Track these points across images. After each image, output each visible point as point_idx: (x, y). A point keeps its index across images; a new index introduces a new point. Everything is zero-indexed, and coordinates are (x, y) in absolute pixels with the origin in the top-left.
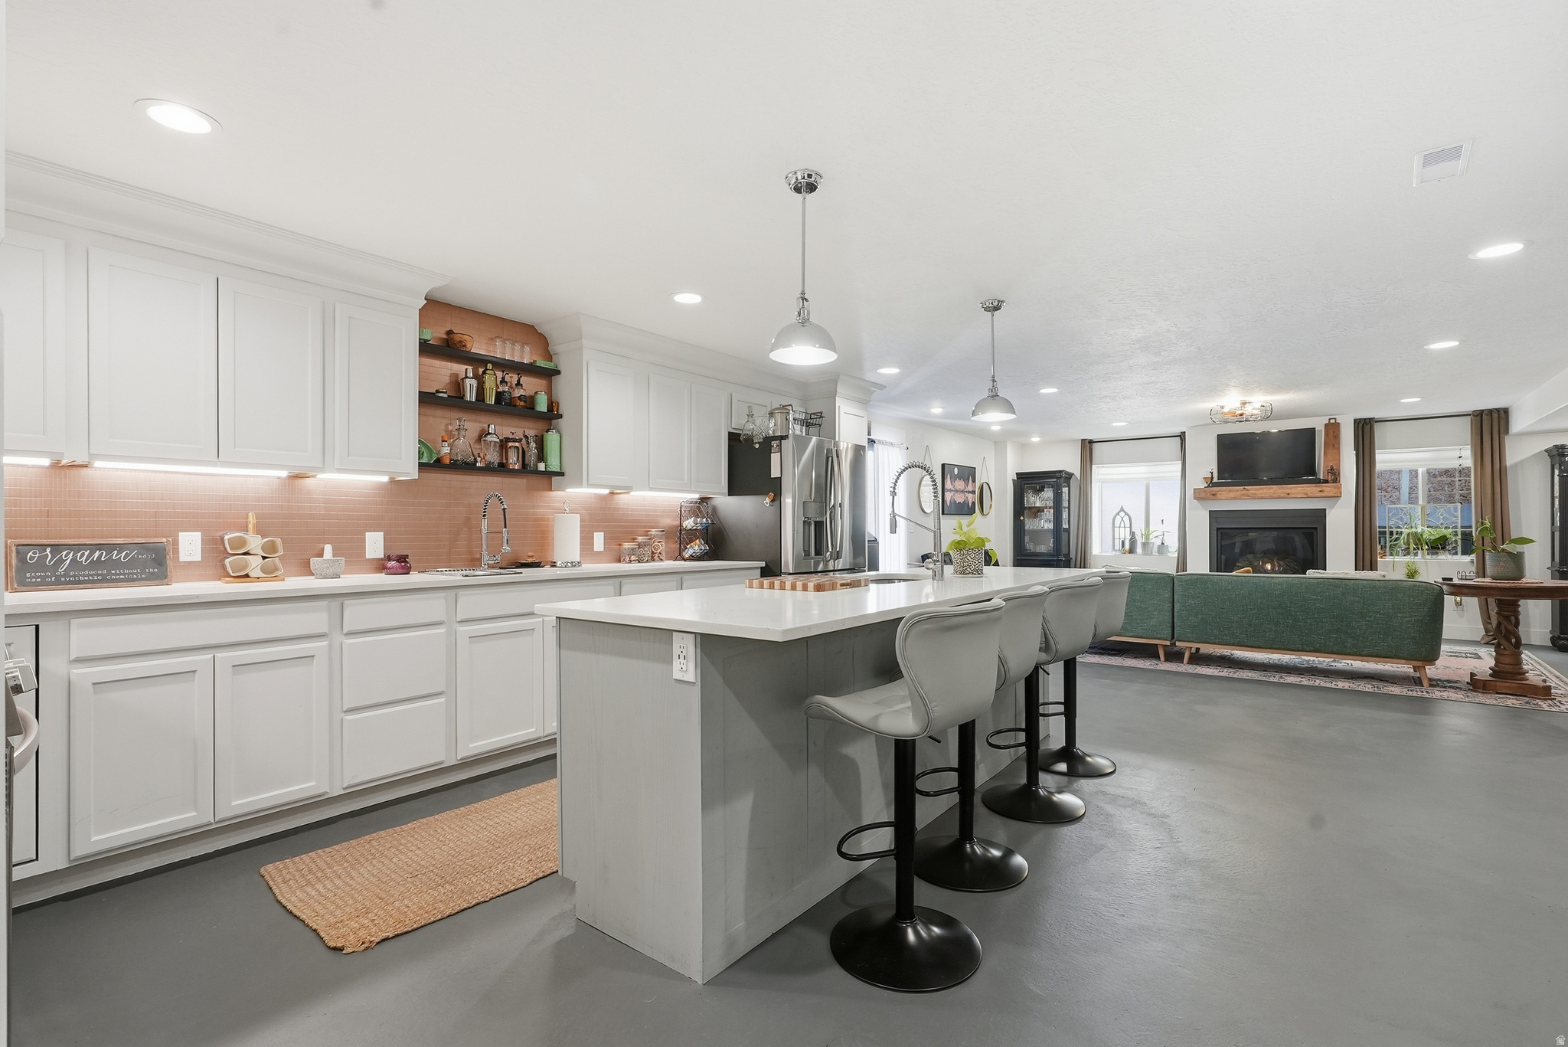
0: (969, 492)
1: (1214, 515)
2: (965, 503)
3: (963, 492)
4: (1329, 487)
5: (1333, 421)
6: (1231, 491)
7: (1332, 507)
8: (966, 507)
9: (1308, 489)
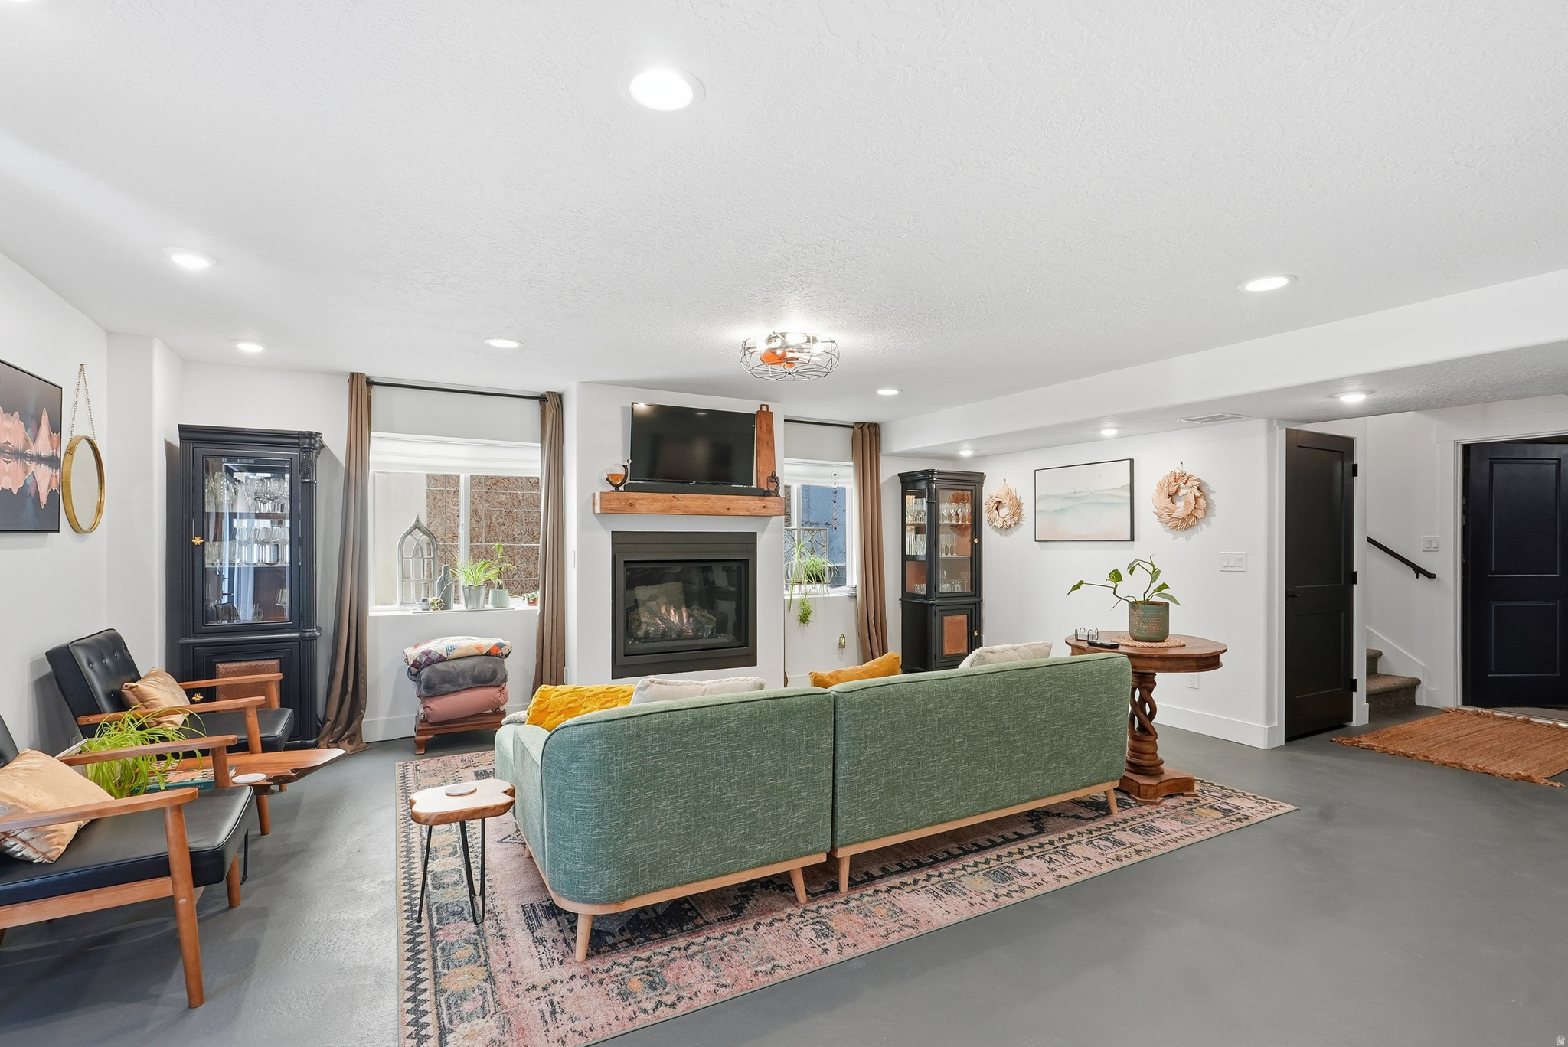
0: (39, 459)
1: (620, 540)
2: (27, 493)
3: (19, 455)
4: (772, 501)
5: (764, 409)
6: (655, 500)
7: (763, 531)
8: (30, 504)
9: (752, 502)
